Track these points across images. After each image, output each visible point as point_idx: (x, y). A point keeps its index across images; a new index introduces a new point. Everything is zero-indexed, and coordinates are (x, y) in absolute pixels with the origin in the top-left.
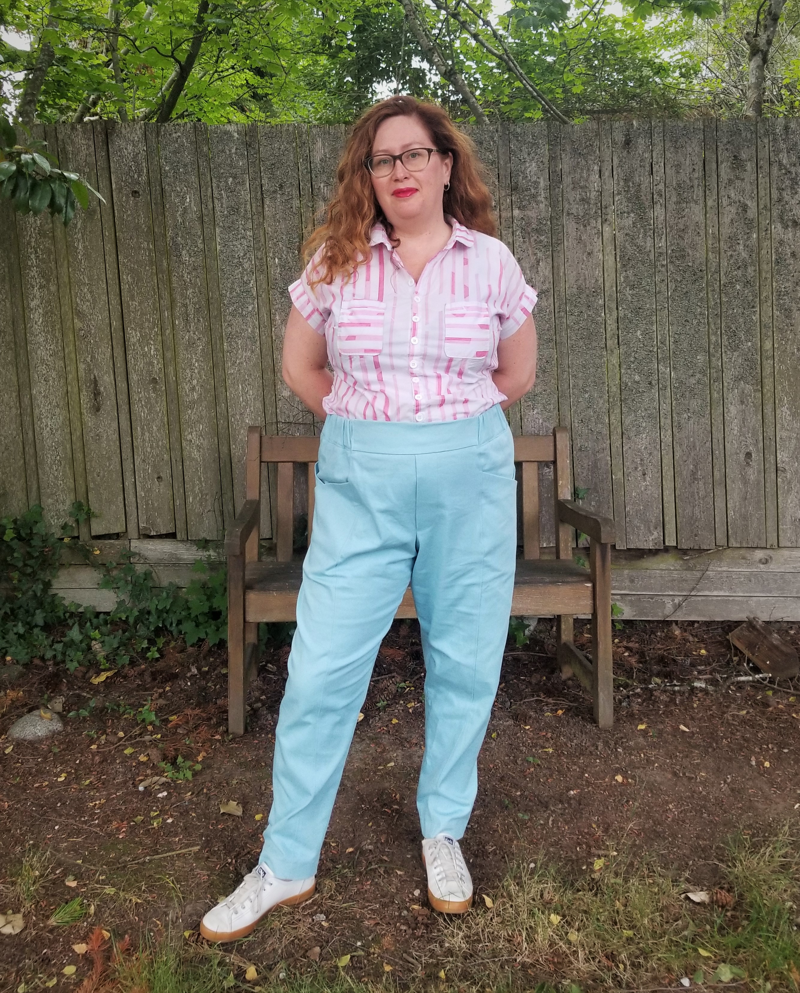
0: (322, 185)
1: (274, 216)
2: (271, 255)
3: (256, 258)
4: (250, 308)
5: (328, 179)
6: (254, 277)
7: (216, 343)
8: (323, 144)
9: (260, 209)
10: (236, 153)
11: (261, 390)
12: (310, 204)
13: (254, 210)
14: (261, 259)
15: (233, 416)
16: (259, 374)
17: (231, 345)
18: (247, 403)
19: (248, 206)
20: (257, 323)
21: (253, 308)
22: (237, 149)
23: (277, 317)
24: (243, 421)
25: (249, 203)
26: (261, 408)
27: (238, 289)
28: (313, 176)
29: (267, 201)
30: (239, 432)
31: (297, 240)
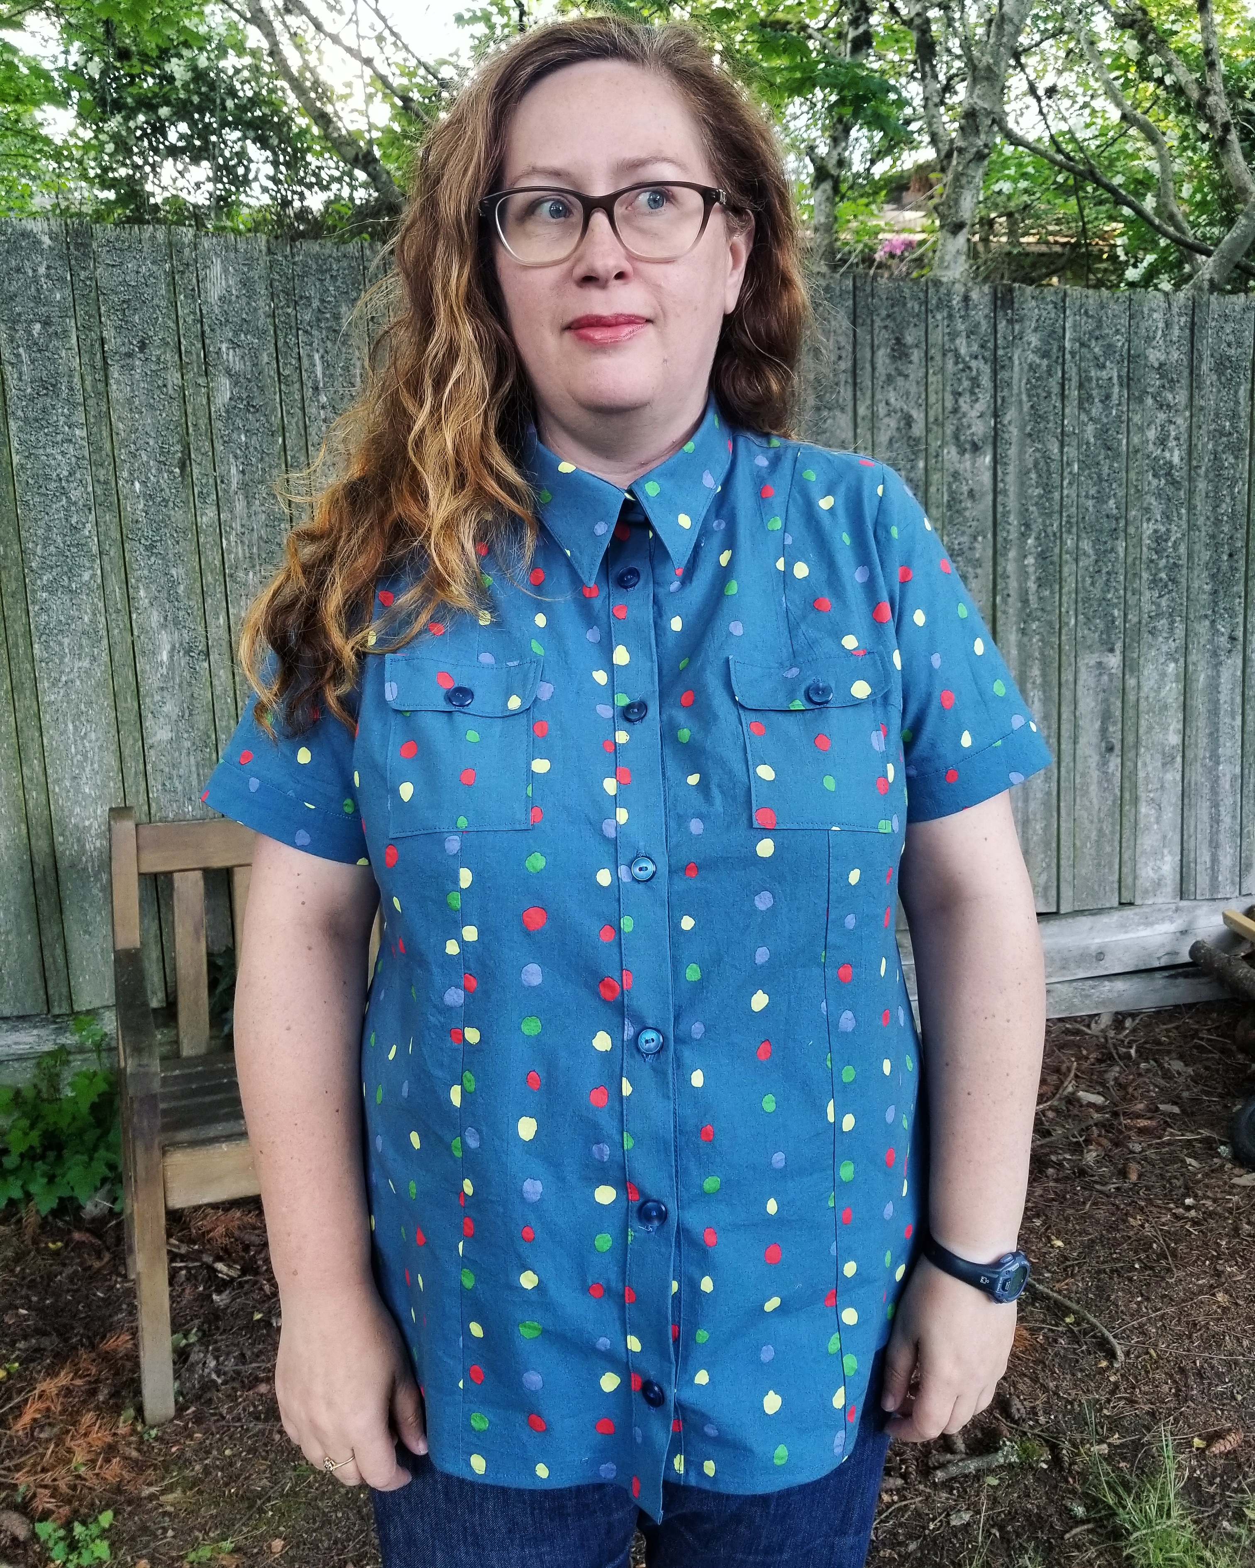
0: (224, 347)
1: (130, 401)
2: (125, 474)
3: (96, 480)
4: (86, 576)
5: (236, 334)
6: (92, 517)
7: (16, 645)
8: (225, 271)
9: (101, 386)
10: (48, 276)
11: (114, 731)
12: (201, 381)
13: (89, 389)
14: (106, 483)
15: (57, 781)
16: (107, 702)
17: (47, 648)
18: (85, 757)
19: (77, 380)
20: (101, 605)
21: (93, 576)
22: (48, 268)
23: (142, 593)
24: (78, 791)
25: (77, 374)
26: (115, 763)
27: (59, 539)
28: (206, 328)
29: (115, 372)
30: (71, 812)
31: (178, 447)
